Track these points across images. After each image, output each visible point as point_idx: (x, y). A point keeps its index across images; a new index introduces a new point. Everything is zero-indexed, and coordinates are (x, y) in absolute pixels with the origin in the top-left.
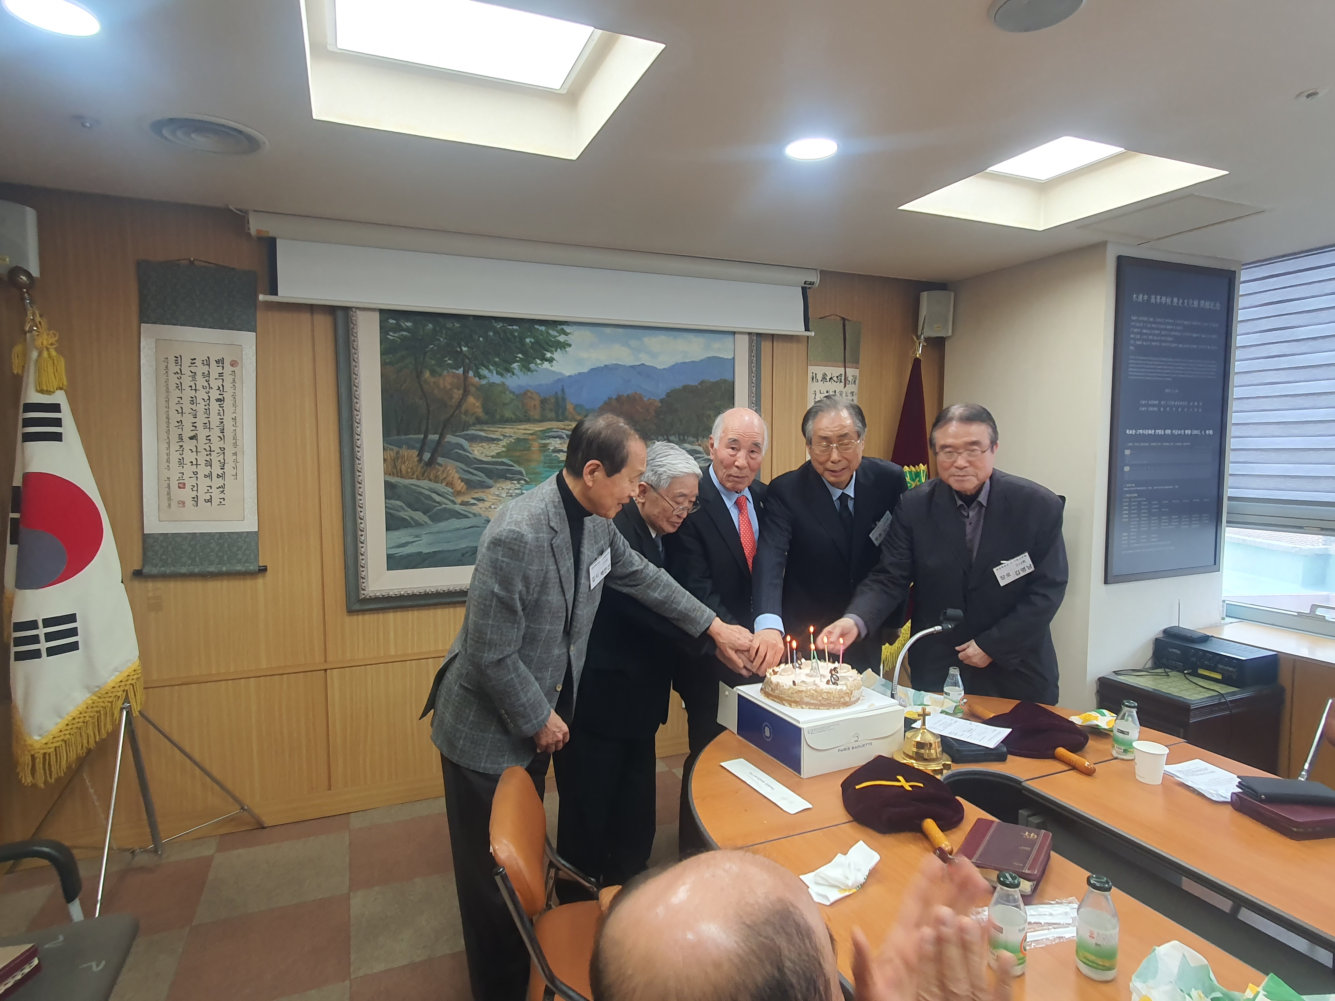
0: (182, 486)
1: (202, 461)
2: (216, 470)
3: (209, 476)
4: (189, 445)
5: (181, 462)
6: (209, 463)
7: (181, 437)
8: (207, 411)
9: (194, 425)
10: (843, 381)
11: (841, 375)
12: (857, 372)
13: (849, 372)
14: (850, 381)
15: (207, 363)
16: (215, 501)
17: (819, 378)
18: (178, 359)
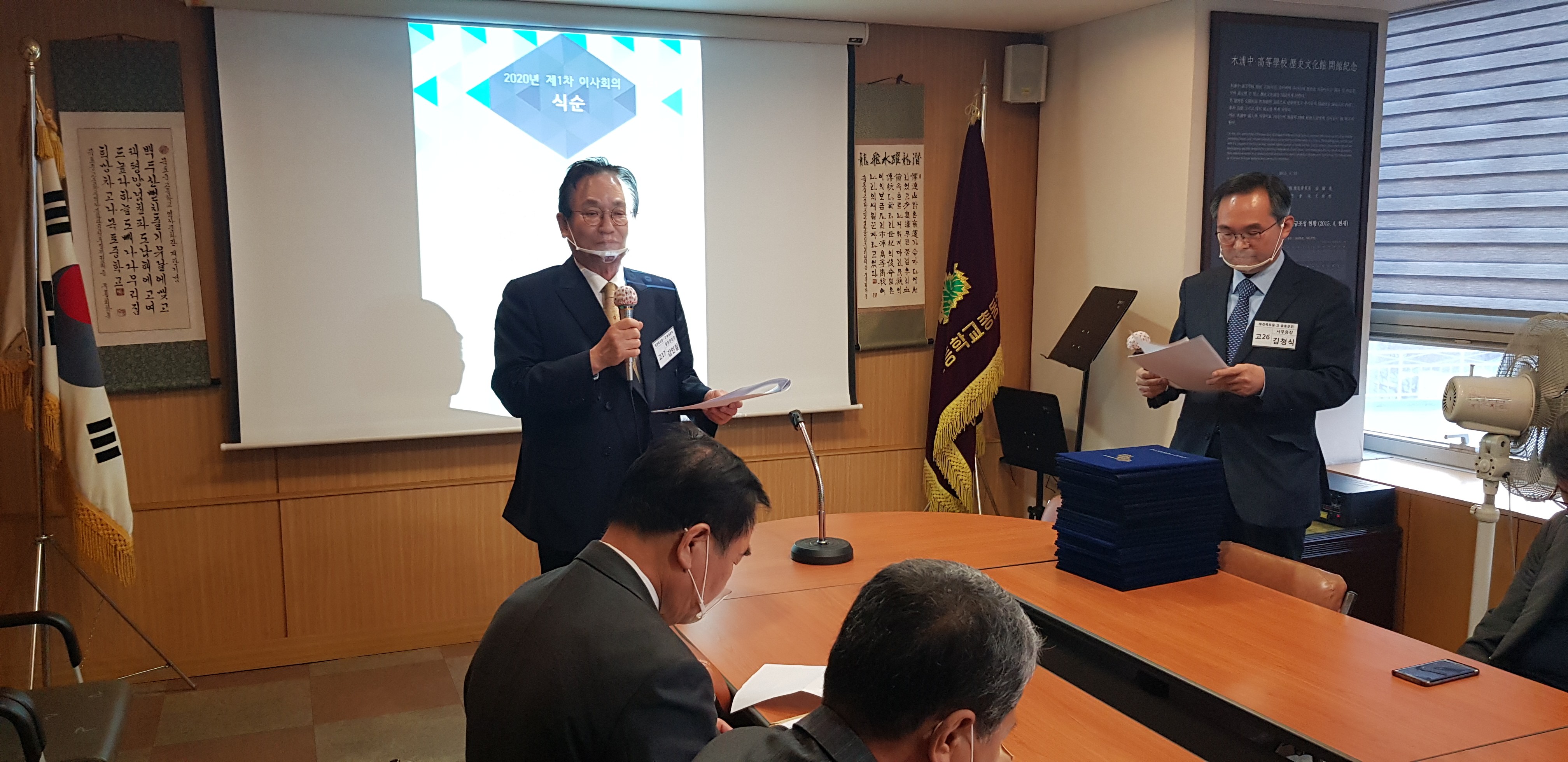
0: (120, 292)
1: (139, 264)
2: (155, 272)
3: (149, 279)
4: (123, 245)
5: (117, 266)
6: (147, 265)
7: (114, 237)
8: (141, 207)
9: (127, 223)
10: (901, 161)
11: (898, 154)
12: (920, 148)
13: (909, 149)
14: (911, 160)
15: (135, 151)
16: (158, 307)
17: (869, 159)
18: (103, 150)
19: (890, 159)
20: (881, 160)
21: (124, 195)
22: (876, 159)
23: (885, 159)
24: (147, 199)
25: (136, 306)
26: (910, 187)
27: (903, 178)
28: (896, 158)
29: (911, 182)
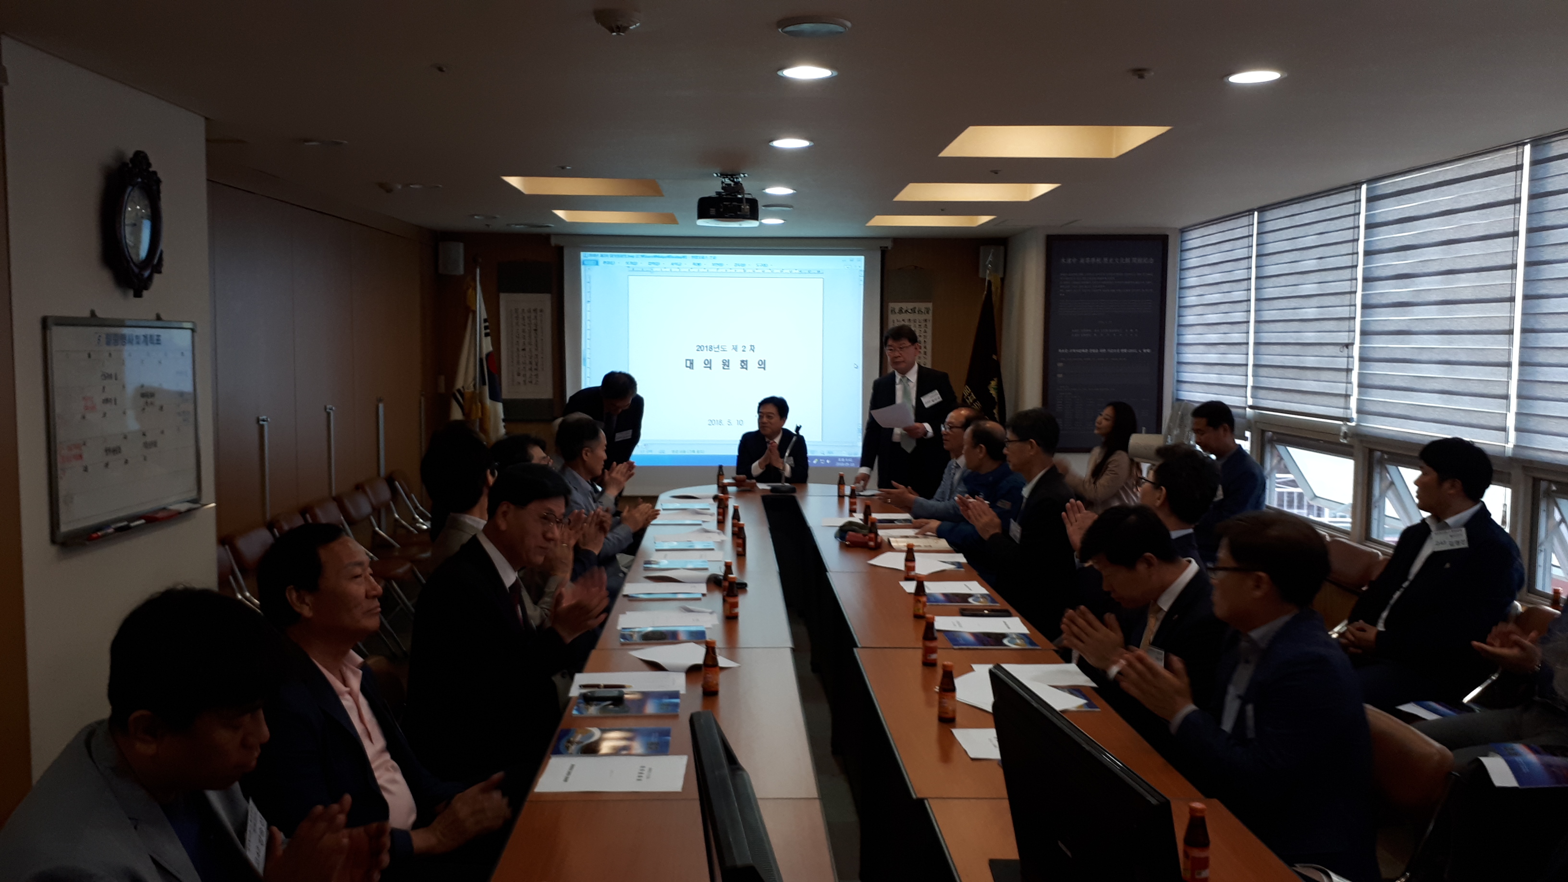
0: (519, 375)
1: (528, 362)
2: (534, 367)
3: (531, 369)
4: (521, 353)
5: (518, 363)
6: (531, 363)
7: (518, 350)
8: (530, 336)
9: (524, 344)
10: (917, 312)
11: (915, 308)
12: (930, 305)
13: (922, 306)
14: (923, 311)
15: (529, 311)
16: (534, 382)
17: (897, 311)
18: (516, 310)
19: (910, 311)
20: (903, 311)
21: (524, 331)
22: (901, 311)
23: (906, 311)
24: (533, 333)
25: (525, 381)
26: (922, 327)
27: (917, 322)
28: (913, 311)
29: (923, 324)
